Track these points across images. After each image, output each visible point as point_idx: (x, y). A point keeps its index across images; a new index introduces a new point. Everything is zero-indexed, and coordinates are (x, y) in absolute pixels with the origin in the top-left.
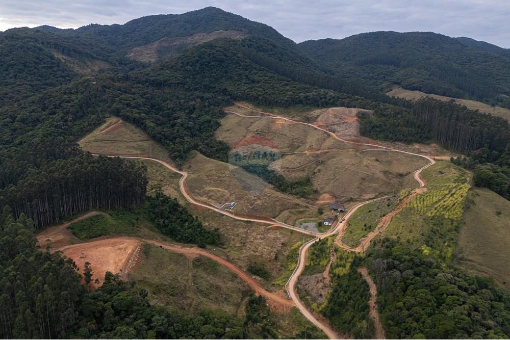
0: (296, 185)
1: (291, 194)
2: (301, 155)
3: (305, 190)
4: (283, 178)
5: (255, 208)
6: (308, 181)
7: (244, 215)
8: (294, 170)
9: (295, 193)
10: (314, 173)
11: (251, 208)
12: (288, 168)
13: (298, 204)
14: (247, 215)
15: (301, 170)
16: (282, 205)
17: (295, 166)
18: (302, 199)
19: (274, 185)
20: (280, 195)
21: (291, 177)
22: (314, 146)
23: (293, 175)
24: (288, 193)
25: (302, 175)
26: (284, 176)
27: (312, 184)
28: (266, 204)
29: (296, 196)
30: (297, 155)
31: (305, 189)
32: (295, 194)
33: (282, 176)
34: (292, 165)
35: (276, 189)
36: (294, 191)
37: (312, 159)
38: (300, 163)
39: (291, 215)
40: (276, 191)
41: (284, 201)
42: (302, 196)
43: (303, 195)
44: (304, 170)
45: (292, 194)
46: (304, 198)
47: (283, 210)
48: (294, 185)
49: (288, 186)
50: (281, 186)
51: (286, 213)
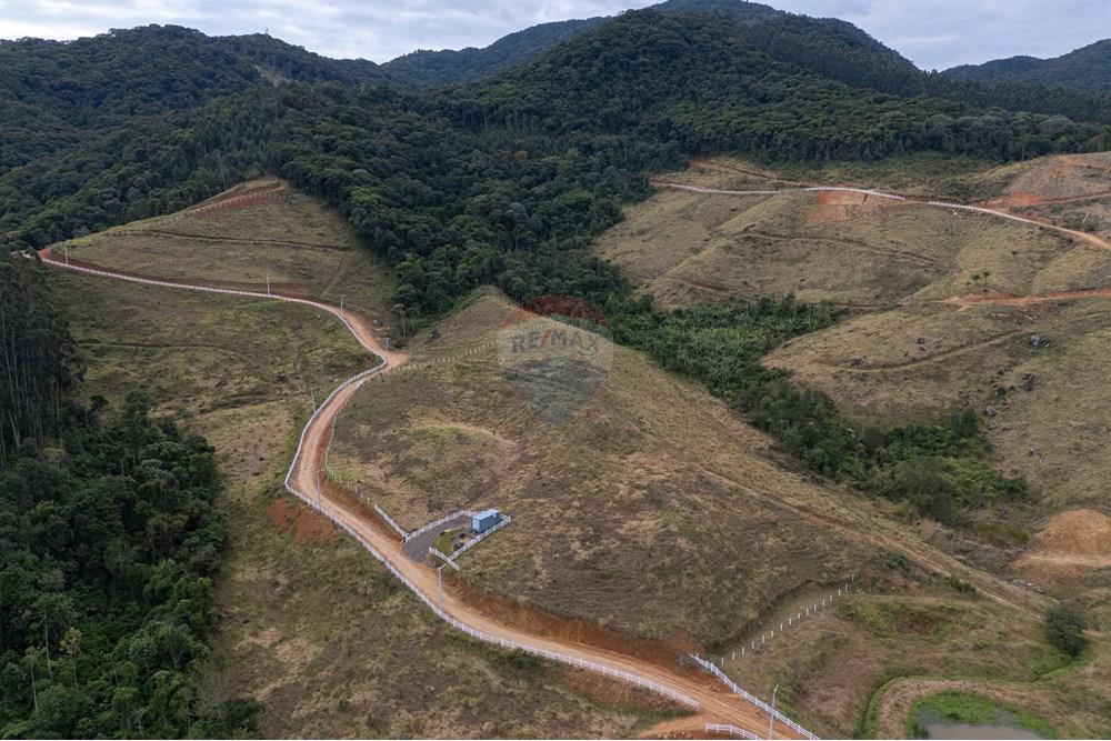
0: (896, 445)
1: (864, 488)
2: (930, 308)
3: (945, 476)
4: (829, 405)
5: (604, 565)
6: (964, 430)
7: (515, 605)
8: (889, 371)
9: (889, 484)
10: (1002, 392)
11: (583, 555)
12: (857, 363)
13: (901, 563)
14: (531, 608)
15: (928, 377)
16: (797, 554)
17: (898, 355)
18: (930, 526)
19: (775, 434)
20: (796, 490)
21: (873, 405)
22: (993, 279)
23: (883, 395)
24: (848, 480)
25: (930, 401)
26: (838, 399)
27: (989, 449)
28: (682, 542)
29: (891, 507)
30: (912, 310)
31: (948, 469)
32: (888, 495)
33: (825, 397)
34: (883, 349)
35: (781, 457)
36: (880, 474)
37: (987, 326)
38: (919, 341)
39: (845, 629)
40: (781, 466)
41: (815, 530)
42: (928, 511)
43: (935, 504)
44: (941, 377)
45: (868, 488)
46: (947, 524)
47: (794, 593)
48: (887, 444)
49: (849, 447)
50: (810, 443)
51: (810, 619)
